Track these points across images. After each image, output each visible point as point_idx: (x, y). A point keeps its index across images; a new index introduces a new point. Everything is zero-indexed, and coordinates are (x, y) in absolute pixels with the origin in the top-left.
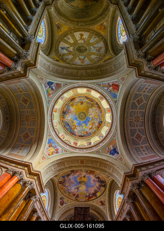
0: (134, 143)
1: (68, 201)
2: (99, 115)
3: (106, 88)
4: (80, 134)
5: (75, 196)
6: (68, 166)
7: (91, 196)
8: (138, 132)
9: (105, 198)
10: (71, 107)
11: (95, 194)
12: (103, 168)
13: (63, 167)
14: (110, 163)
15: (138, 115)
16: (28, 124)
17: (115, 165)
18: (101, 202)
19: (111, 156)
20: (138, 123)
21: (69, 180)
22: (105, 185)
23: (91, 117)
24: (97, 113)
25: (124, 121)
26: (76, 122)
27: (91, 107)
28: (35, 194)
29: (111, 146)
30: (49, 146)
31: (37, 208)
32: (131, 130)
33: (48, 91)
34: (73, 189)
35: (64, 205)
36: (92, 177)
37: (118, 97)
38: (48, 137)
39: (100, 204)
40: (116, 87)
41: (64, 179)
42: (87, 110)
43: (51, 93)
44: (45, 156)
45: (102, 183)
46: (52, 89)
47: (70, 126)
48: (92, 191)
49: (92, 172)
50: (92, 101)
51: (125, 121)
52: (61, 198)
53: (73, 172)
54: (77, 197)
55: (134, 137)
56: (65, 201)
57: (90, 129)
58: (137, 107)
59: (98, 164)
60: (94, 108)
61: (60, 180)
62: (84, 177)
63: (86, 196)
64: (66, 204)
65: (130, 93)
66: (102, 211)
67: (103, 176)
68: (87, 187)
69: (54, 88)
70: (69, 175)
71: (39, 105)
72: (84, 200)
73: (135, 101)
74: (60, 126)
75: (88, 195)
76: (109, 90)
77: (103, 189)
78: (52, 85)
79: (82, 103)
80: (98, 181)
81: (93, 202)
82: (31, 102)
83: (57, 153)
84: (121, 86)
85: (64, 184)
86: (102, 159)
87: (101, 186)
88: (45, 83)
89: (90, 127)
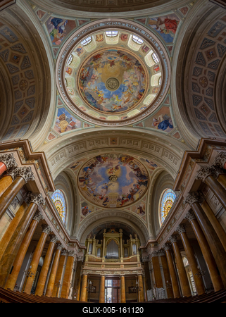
0: (198, 115)
1: (93, 207)
2: (139, 82)
3: (154, 27)
4: (110, 110)
5: (103, 200)
6: (91, 148)
7: (125, 199)
8: (203, 101)
9: (146, 203)
10: (95, 70)
11: (131, 196)
12: (147, 150)
13: (84, 150)
14: (160, 139)
15: (206, 76)
16: (24, 94)
17: (168, 143)
18: (140, 208)
19: (160, 130)
20: (205, 89)
21: (94, 174)
22: (147, 182)
23: (126, 84)
24: (137, 78)
25: (183, 79)
26: (103, 94)
27: (127, 70)
28: (38, 193)
29: (161, 116)
30: (60, 119)
31: (47, 219)
32: (194, 95)
33: (53, 35)
34: (100, 189)
35: (89, 214)
36: (129, 168)
37: (174, 42)
38: (58, 106)
39: (138, 211)
40: (171, 24)
41: (87, 173)
42: (121, 75)
43: (58, 37)
44: (53, 134)
45: (143, 178)
46: (61, 31)
47: (93, 99)
48: (127, 191)
49: (129, 160)
50: (129, 60)
51: (185, 79)
52: (84, 204)
53: (100, 160)
54: (105, 201)
55: (198, 107)
56: (89, 207)
57: (125, 103)
58: (205, 63)
59: (140, 143)
60: (132, 71)
61: (80, 176)
62: (117, 168)
63: (119, 200)
64: (90, 212)
65: (196, 35)
66: (140, 222)
67: (145, 166)
68: (120, 185)
69: (63, 28)
70: (93, 166)
71: (40, 57)
72: (115, 205)
73: (204, 52)
74: (77, 97)
75: (121, 197)
76: (159, 30)
77: (143, 188)
78: (60, 25)
79: (112, 64)
80: (137, 175)
81: (129, 209)
82: (25, 57)
83: (73, 128)
84: (181, 22)
85: (86, 181)
86: (146, 135)
87: (140, 183)
88: (47, 22)
89: (125, 99)
